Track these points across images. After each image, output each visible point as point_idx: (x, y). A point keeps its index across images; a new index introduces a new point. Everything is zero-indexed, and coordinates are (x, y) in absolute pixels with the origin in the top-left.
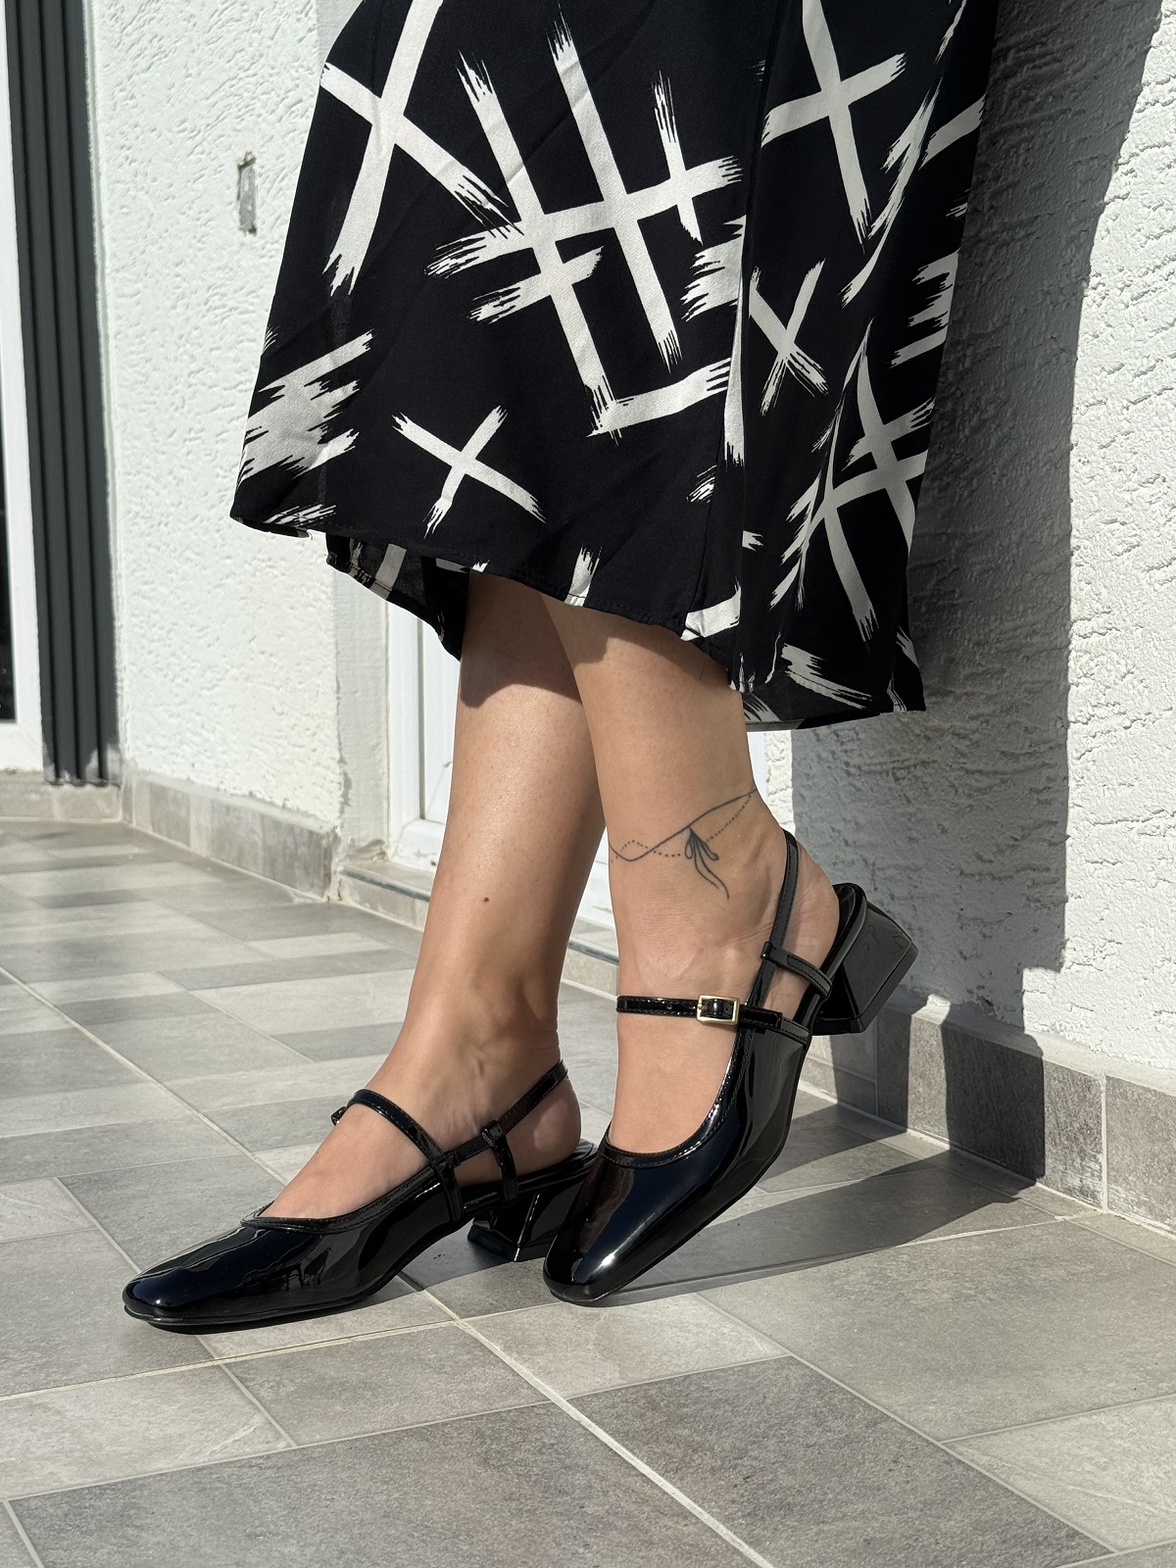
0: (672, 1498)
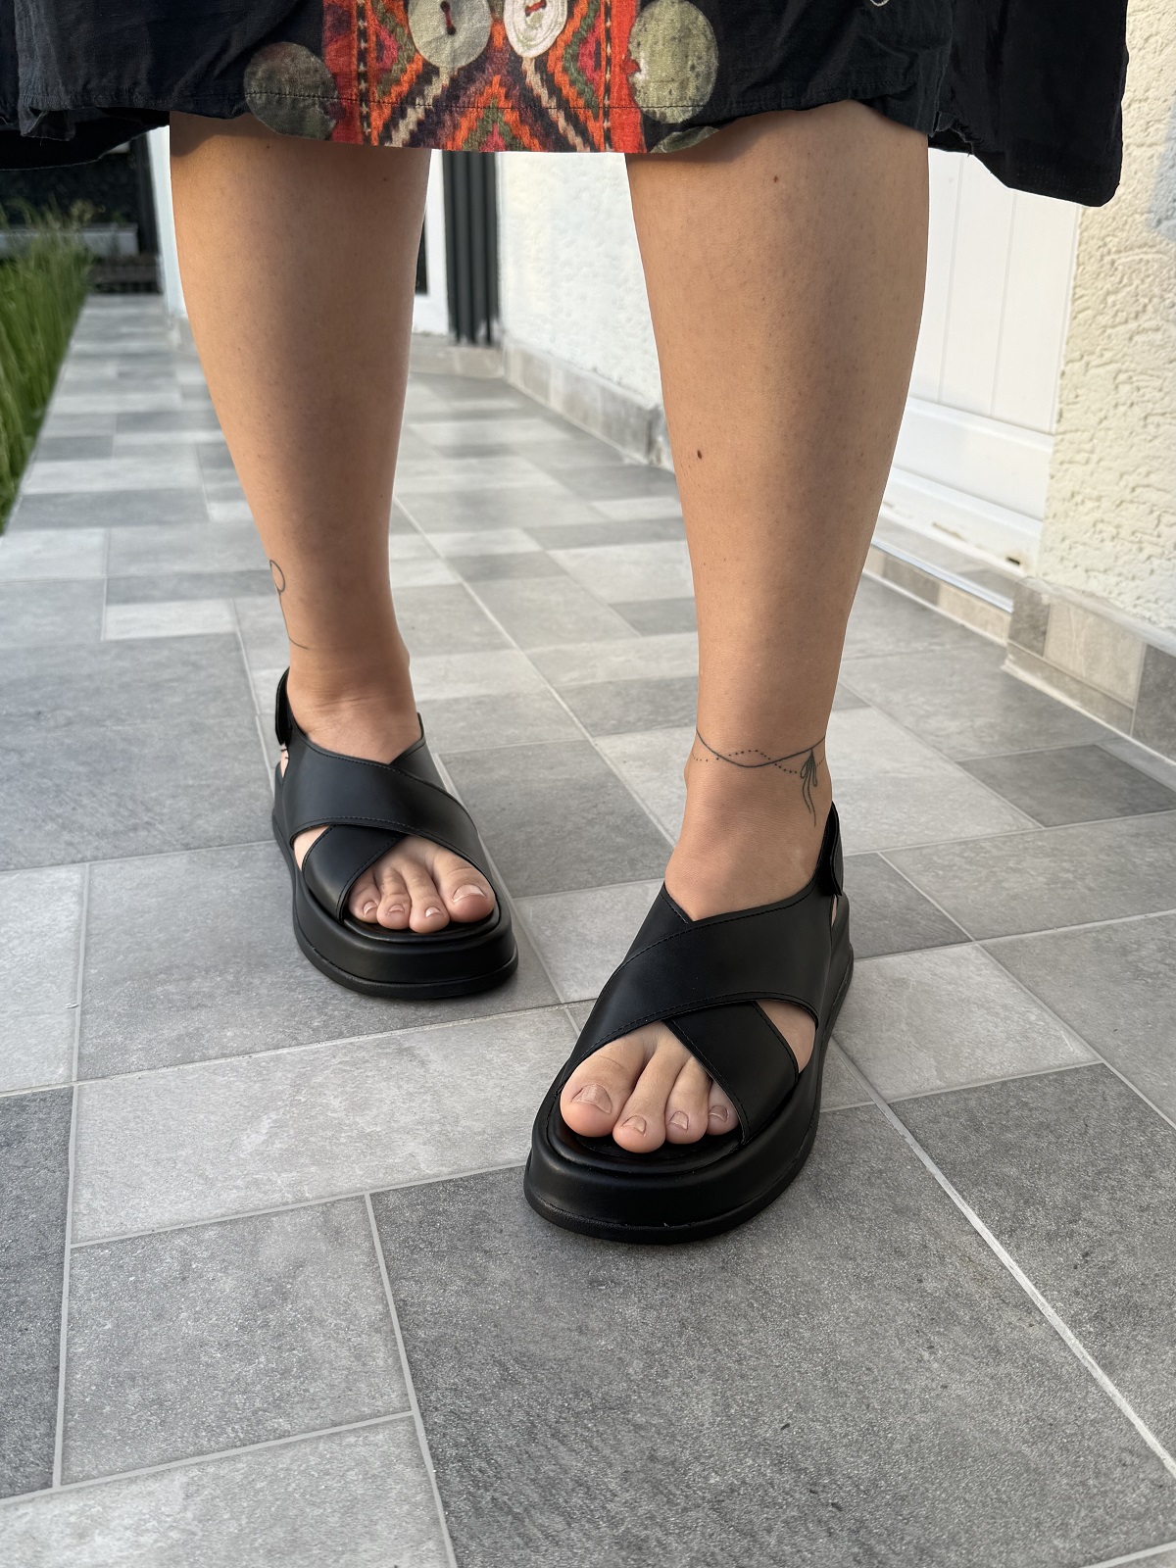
0: (1010, 1274)
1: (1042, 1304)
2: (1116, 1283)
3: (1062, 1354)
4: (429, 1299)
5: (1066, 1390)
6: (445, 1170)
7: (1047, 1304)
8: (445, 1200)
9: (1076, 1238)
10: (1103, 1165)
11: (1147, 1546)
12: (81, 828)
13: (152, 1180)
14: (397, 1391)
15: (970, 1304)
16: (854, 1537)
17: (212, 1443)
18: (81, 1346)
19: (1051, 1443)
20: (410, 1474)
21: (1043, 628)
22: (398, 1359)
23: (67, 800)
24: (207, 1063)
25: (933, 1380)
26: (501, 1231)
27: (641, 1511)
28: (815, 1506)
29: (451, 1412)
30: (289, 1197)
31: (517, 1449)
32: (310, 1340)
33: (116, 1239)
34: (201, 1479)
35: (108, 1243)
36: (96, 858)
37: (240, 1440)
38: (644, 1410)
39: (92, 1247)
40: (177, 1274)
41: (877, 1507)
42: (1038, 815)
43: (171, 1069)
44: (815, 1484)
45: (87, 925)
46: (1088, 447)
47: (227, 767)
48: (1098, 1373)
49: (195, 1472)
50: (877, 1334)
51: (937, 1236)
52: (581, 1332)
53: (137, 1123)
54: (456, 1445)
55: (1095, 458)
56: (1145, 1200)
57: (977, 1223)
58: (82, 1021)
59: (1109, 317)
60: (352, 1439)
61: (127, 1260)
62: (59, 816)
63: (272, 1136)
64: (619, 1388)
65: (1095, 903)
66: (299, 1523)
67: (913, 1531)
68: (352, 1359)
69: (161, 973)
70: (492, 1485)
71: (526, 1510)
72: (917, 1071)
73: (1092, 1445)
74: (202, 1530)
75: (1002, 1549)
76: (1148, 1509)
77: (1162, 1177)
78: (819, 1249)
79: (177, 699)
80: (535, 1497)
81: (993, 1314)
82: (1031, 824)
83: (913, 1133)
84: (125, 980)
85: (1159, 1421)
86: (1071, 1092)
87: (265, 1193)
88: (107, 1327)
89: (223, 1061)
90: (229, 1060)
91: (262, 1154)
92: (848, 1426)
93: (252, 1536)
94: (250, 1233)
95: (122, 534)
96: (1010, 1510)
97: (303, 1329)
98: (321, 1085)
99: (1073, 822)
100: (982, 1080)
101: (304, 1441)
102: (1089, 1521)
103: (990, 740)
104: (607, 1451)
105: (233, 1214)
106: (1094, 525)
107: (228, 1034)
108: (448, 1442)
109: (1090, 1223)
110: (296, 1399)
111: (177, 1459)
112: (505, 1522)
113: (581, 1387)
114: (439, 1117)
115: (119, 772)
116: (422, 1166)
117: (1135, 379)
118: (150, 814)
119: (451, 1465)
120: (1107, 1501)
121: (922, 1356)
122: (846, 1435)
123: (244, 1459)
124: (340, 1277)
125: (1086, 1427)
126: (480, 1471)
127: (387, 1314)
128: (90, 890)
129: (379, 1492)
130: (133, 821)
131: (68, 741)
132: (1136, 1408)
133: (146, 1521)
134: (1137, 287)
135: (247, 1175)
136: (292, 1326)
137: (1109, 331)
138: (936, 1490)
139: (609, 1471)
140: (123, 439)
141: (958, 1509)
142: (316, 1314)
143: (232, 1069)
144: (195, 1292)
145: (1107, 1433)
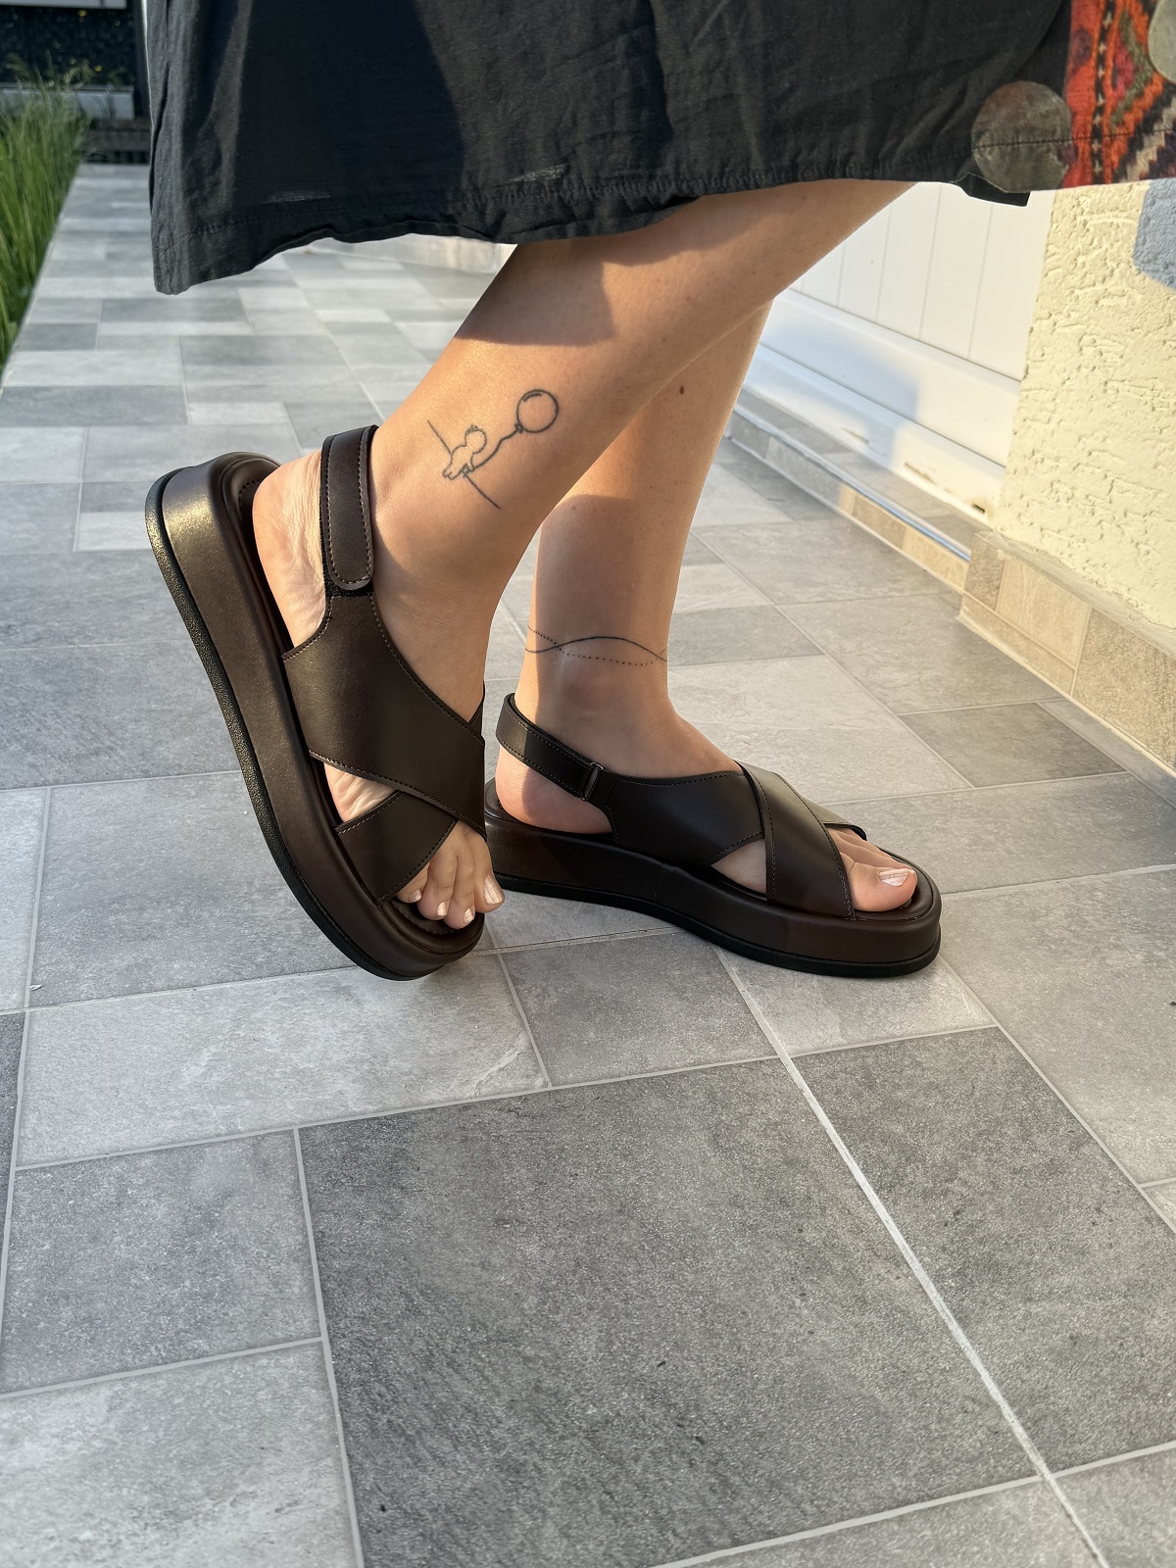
0: (885, 1228)
1: (911, 1258)
2: (982, 1242)
3: (923, 1306)
4: (346, 1231)
5: (922, 1340)
6: (371, 1108)
7: (915, 1258)
8: (368, 1137)
9: (950, 1195)
10: (984, 1127)
11: (976, 1487)
12: (45, 749)
13: (95, 1107)
14: (307, 1317)
15: (844, 1254)
16: (713, 1468)
17: (136, 1360)
18: (20, 1265)
19: (902, 1389)
20: (314, 1394)
21: (996, 584)
22: (312, 1288)
23: (32, 720)
24: (154, 994)
25: (801, 1326)
26: (418, 1169)
27: (522, 1438)
28: (680, 1439)
29: (358, 1339)
30: (223, 1129)
31: (415, 1376)
32: (233, 1267)
33: (58, 1163)
34: (124, 1393)
35: (50, 1167)
36: (57, 782)
37: (162, 1358)
38: (533, 1343)
39: (35, 1170)
40: (113, 1199)
41: (737, 1441)
42: (970, 774)
43: (118, 999)
44: (682, 1419)
45: (46, 850)
46: (1051, 406)
47: (190, 692)
48: (954, 1326)
49: (119, 1387)
50: (755, 1279)
51: (822, 1188)
52: (483, 1268)
53: (84, 1051)
54: (359, 1371)
55: (1056, 417)
56: (1019, 1163)
57: (860, 1178)
58: (37, 948)
59: (1079, 277)
60: (264, 1361)
61: (67, 1184)
62: (24, 736)
63: (210, 1068)
64: (513, 1322)
65: (1013, 866)
66: (210, 1437)
67: (768, 1464)
68: (271, 1286)
69: (114, 902)
70: (389, 1408)
71: (418, 1432)
72: (822, 1027)
73: (939, 1392)
74: (122, 1440)
75: (844, 1485)
76: (981, 1453)
77: (1039, 1142)
78: (711, 1195)
79: (145, 618)
80: (427, 1422)
81: (863, 1266)
82: (962, 783)
83: (811, 1088)
84: (79, 908)
85: (1003, 1372)
86: (963, 1054)
87: (200, 1124)
88: (45, 1248)
89: (169, 993)
90: (175, 992)
91: (200, 1086)
92: (719, 1366)
93: (168, 1447)
94: (184, 1162)
95: (101, 435)
96: (857, 1449)
97: (227, 1256)
98: (260, 1021)
99: (1002, 783)
100: (882, 1039)
101: (221, 1361)
102: (927, 1462)
103: (934, 694)
104: (496, 1381)
105: (169, 1143)
106: (1052, 485)
107: (176, 966)
108: (352, 1367)
109: (965, 1183)
110: (216, 1322)
111: (103, 1374)
112: (398, 1443)
113: (478, 1320)
114: (369, 1057)
115: (84, 692)
116: (350, 1103)
117: (1098, 342)
118: (112, 739)
119: (353, 1389)
120: (946, 1445)
121: (794, 1303)
122: (717, 1374)
123: (165, 1376)
124: (265, 1207)
125: (936, 1375)
126: (379, 1395)
127: (306, 1245)
128: (50, 815)
129: (286, 1411)
130: (95, 745)
131: (36, 658)
132: (984, 1360)
133: (71, 1430)
134: (1106, 251)
135: (185, 1105)
136: (217, 1253)
137: (1077, 292)
138: (791, 1429)
139: (496, 1400)
140: (107, 329)
141: (810, 1447)
142: (240, 1242)
143: (177, 1002)
144: (129, 1217)
145: (954, 1381)
